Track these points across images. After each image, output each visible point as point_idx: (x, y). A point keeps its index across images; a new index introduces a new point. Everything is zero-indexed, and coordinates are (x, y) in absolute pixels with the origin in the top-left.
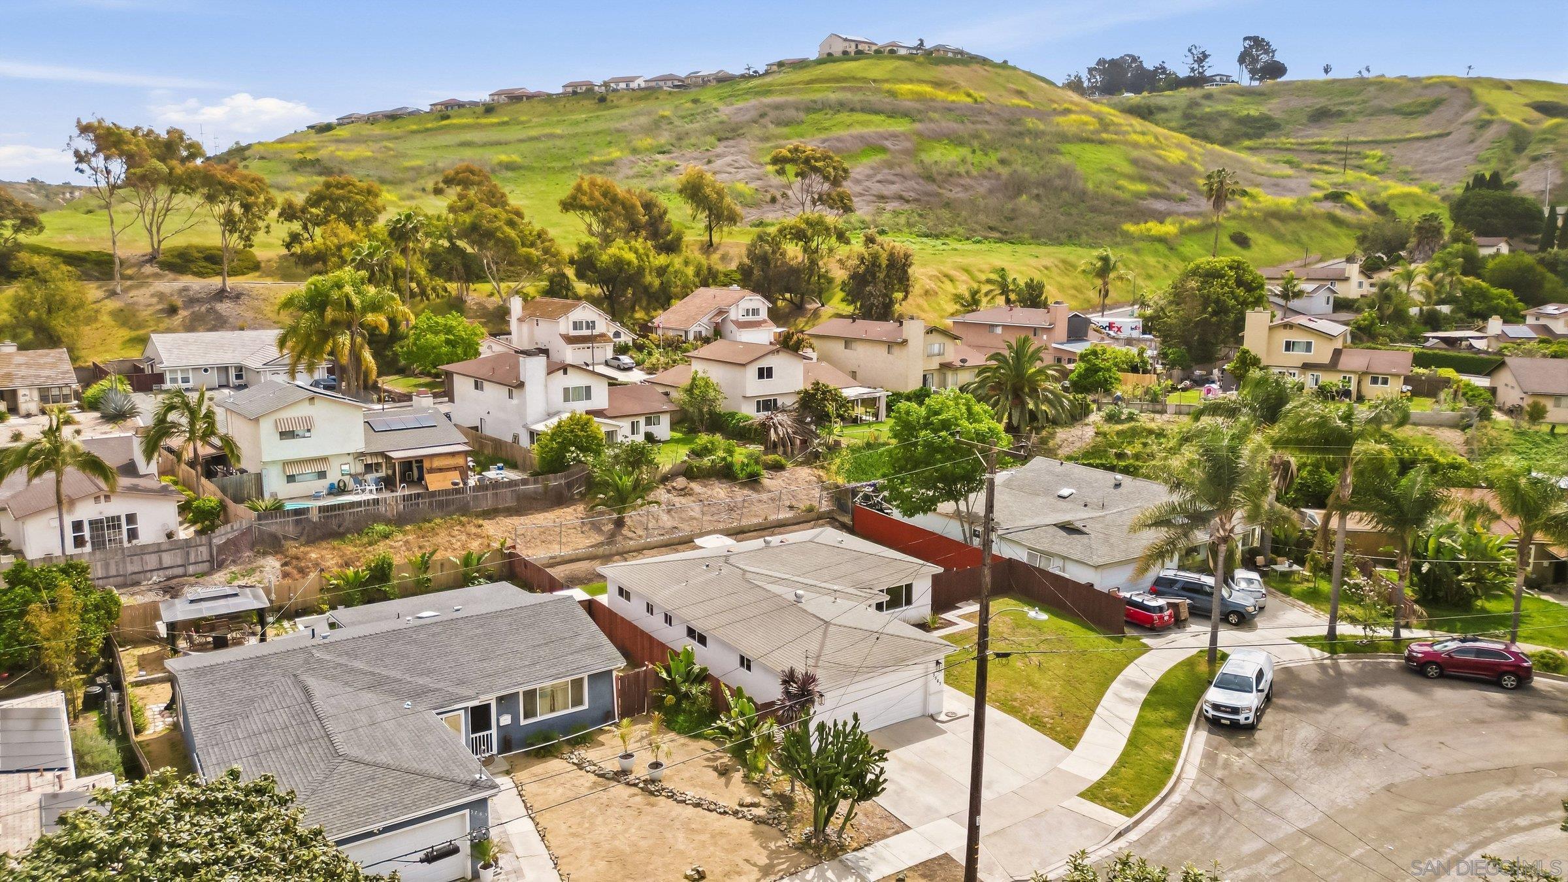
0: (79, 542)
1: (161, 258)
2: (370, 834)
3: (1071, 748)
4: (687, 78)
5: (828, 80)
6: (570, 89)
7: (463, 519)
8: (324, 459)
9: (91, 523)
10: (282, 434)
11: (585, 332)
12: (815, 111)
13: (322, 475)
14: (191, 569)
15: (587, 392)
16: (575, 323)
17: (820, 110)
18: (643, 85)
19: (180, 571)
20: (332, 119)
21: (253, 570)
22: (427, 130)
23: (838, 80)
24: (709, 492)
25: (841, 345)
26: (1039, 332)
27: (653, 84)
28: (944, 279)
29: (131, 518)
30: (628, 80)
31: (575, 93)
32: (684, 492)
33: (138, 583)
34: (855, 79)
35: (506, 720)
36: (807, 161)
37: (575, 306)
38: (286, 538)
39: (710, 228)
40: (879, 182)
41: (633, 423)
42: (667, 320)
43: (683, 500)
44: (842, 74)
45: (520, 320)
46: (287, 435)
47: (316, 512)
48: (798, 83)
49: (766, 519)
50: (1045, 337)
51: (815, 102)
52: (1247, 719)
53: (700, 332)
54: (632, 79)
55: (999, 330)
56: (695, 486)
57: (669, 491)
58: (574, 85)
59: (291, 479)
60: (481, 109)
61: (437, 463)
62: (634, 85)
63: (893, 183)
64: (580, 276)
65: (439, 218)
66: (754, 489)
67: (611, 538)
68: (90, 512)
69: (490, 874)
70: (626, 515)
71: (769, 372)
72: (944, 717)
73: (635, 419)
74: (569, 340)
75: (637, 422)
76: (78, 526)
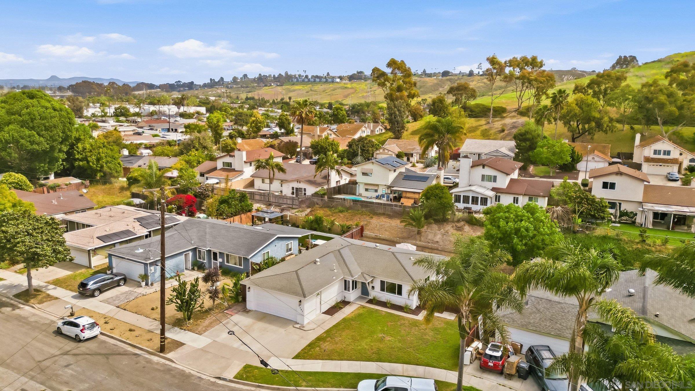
0: (293, 193)
2: (125, 258)
3: (293, 358)
8: (378, 185)
9: (296, 188)
11: (662, 156)
13: (376, 191)
14: (294, 207)
15: (495, 179)
16: (655, 151)
19: (291, 206)
21: (303, 211)
29: (305, 190)
32: (459, 229)
33: (280, 206)
35: (221, 260)
38: (317, 204)
41: (514, 198)
45: (637, 147)
46: (364, 174)
57: (453, 227)
59: (367, 190)
61: (408, 195)
68: (296, 185)
69: (143, 284)
70: (422, 230)
71: (612, 186)
72: (298, 326)
73: (516, 196)
74: (648, 160)
75: (517, 198)
76: (293, 188)
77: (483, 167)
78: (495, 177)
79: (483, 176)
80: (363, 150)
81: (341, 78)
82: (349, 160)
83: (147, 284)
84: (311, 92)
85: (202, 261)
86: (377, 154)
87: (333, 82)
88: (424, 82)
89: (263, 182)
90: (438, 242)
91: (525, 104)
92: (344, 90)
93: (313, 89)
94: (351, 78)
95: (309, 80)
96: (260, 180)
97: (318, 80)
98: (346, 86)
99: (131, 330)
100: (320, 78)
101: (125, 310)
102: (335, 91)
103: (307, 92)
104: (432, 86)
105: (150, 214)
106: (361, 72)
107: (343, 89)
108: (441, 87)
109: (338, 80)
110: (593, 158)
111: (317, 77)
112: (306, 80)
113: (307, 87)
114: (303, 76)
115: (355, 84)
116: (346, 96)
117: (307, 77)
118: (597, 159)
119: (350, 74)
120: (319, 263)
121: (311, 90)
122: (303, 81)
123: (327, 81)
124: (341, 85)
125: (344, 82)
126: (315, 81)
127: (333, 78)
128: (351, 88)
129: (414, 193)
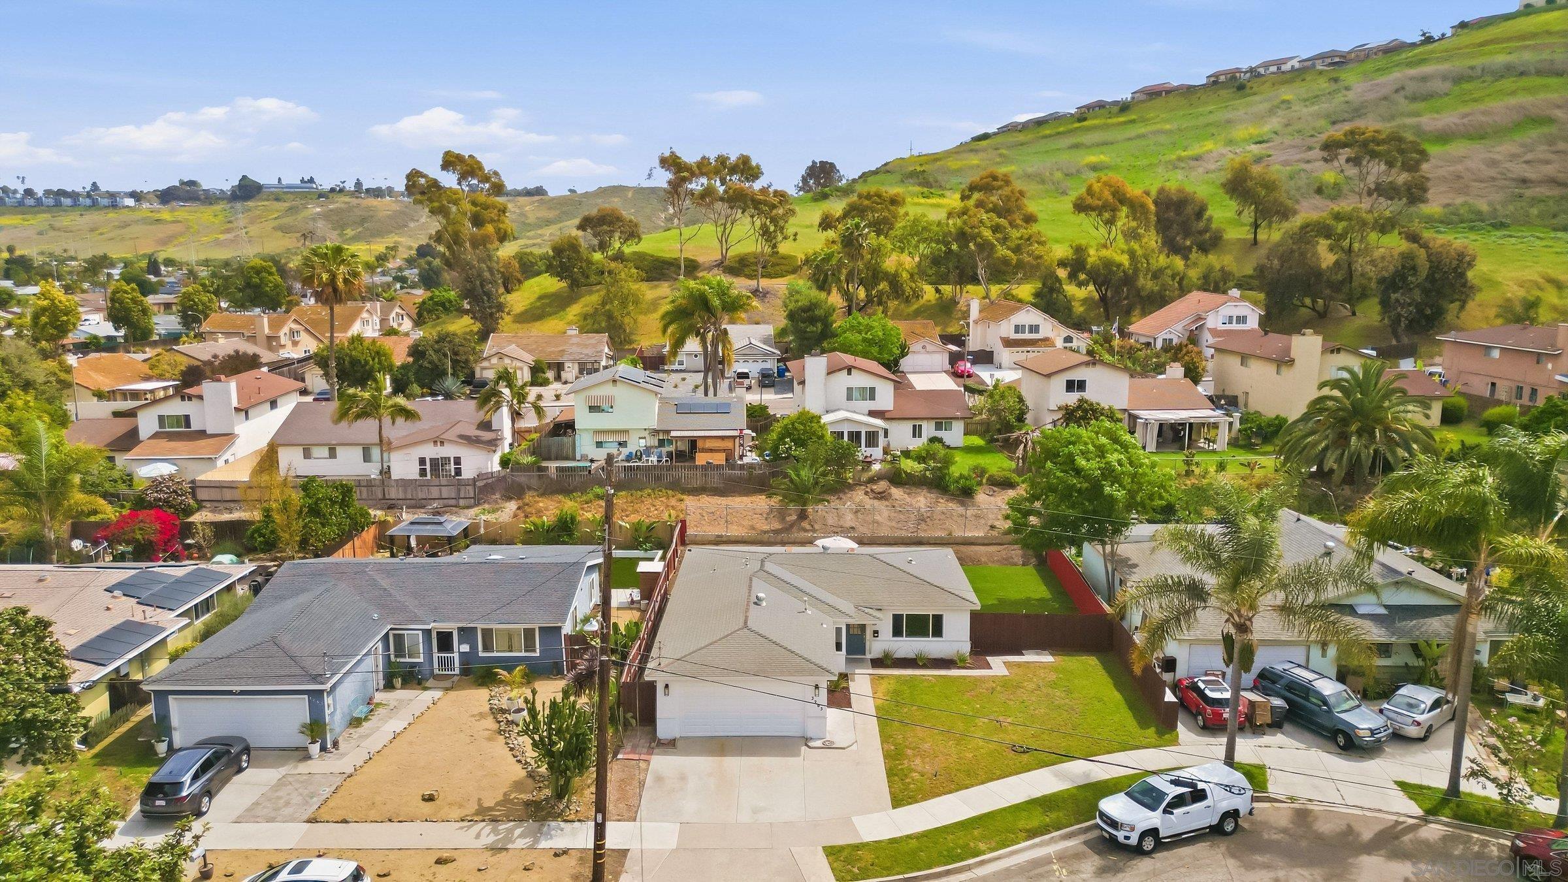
0: (423, 472)
1: (727, 263)
2: (230, 693)
3: (894, 807)
4: (1350, 52)
5: (1510, 39)
6: (1212, 79)
7: (670, 492)
8: (626, 432)
9: (431, 460)
10: (590, 407)
11: (1027, 336)
12: (1470, 79)
13: (623, 444)
14: (462, 503)
15: (872, 394)
16: (1017, 327)
17: (1478, 78)
18: (1297, 65)
19: (453, 502)
20: (992, 129)
21: (498, 510)
22: (1059, 133)
23: (1523, 37)
24: (908, 499)
25: (1238, 360)
26: (1544, 359)
27: (1306, 64)
28: (1547, 286)
29: (458, 461)
30: (1279, 63)
31: (1215, 83)
32: (882, 496)
33: (423, 507)
34: (1549, 33)
35: (465, 648)
36: (1365, 144)
37: (1018, 309)
38: (530, 488)
39: (1256, 226)
40: (1527, 162)
41: (914, 426)
42: (1143, 327)
43: (876, 503)
44: (1532, 29)
45: (976, 322)
46: (594, 409)
47: (553, 471)
48: (1467, 47)
49: (950, 534)
50: (1550, 366)
51: (1472, 68)
52: (1127, 838)
53: (1171, 340)
54: (1285, 61)
55: (1496, 354)
56: (896, 492)
57: (866, 493)
58: (1216, 75)
59: (599, 444)
60: (1116, 109)
61: (709, 444)
62: (1286, 67)
63: (1547, 162)
64: (1072, 276)
65: (939, 224)
66: (963, 504)
67: (789, 528)
68: (431, 452)
69: (315, 749)
70: (810, 509)
71: (1081, 385)
72: (818, 743)
73: (918, 423)
74: (1008, 343)
75: (920, 426)
76: (422, 461)
77: (849, 373)
78: (872, 390)
79: (850, 390)
80: (455, 363)
81: (136, 196)
82: (422, 387)
83: (323, 749)
84: (52, 233)
85: (407, 660)
86: (483, 369)
87: (114, 206)
88: (368, 208)
89: (307, 455)
90: (853, 528)
91: (735, 251)
92: (154, 227)
93: (57, 225)
94: (166, 196)
95: (39, 202)
96: (299, 452)
97: (67, 201)
98: (157, 216)
99: (439, 862)
100: (74, 195)
101: (345, 821)
102: (128, 230)
103: (40, 233)
104: (389, 217)
105: (133, 572)
106: (192, 183)
107: (151, 224)
108: (412, 220)
109: (130, 202)
110: (924, 347)
111: (62, 193)
112: (30, 201)
113: (40, 220)
114: (15, 192)
115: (182, 212)
116: (166, 241)
117: (29, 192)
118: (929, 348)
119: (162, 186)
120: (764, 604)
121: (52, 227)
122: (21, 203)
123: (94, 205)
124: (138, 215)
125: (145, 205)
126: (58, 204)
127: (112, 195)
128: (174, 222)
129: (723, 438)
